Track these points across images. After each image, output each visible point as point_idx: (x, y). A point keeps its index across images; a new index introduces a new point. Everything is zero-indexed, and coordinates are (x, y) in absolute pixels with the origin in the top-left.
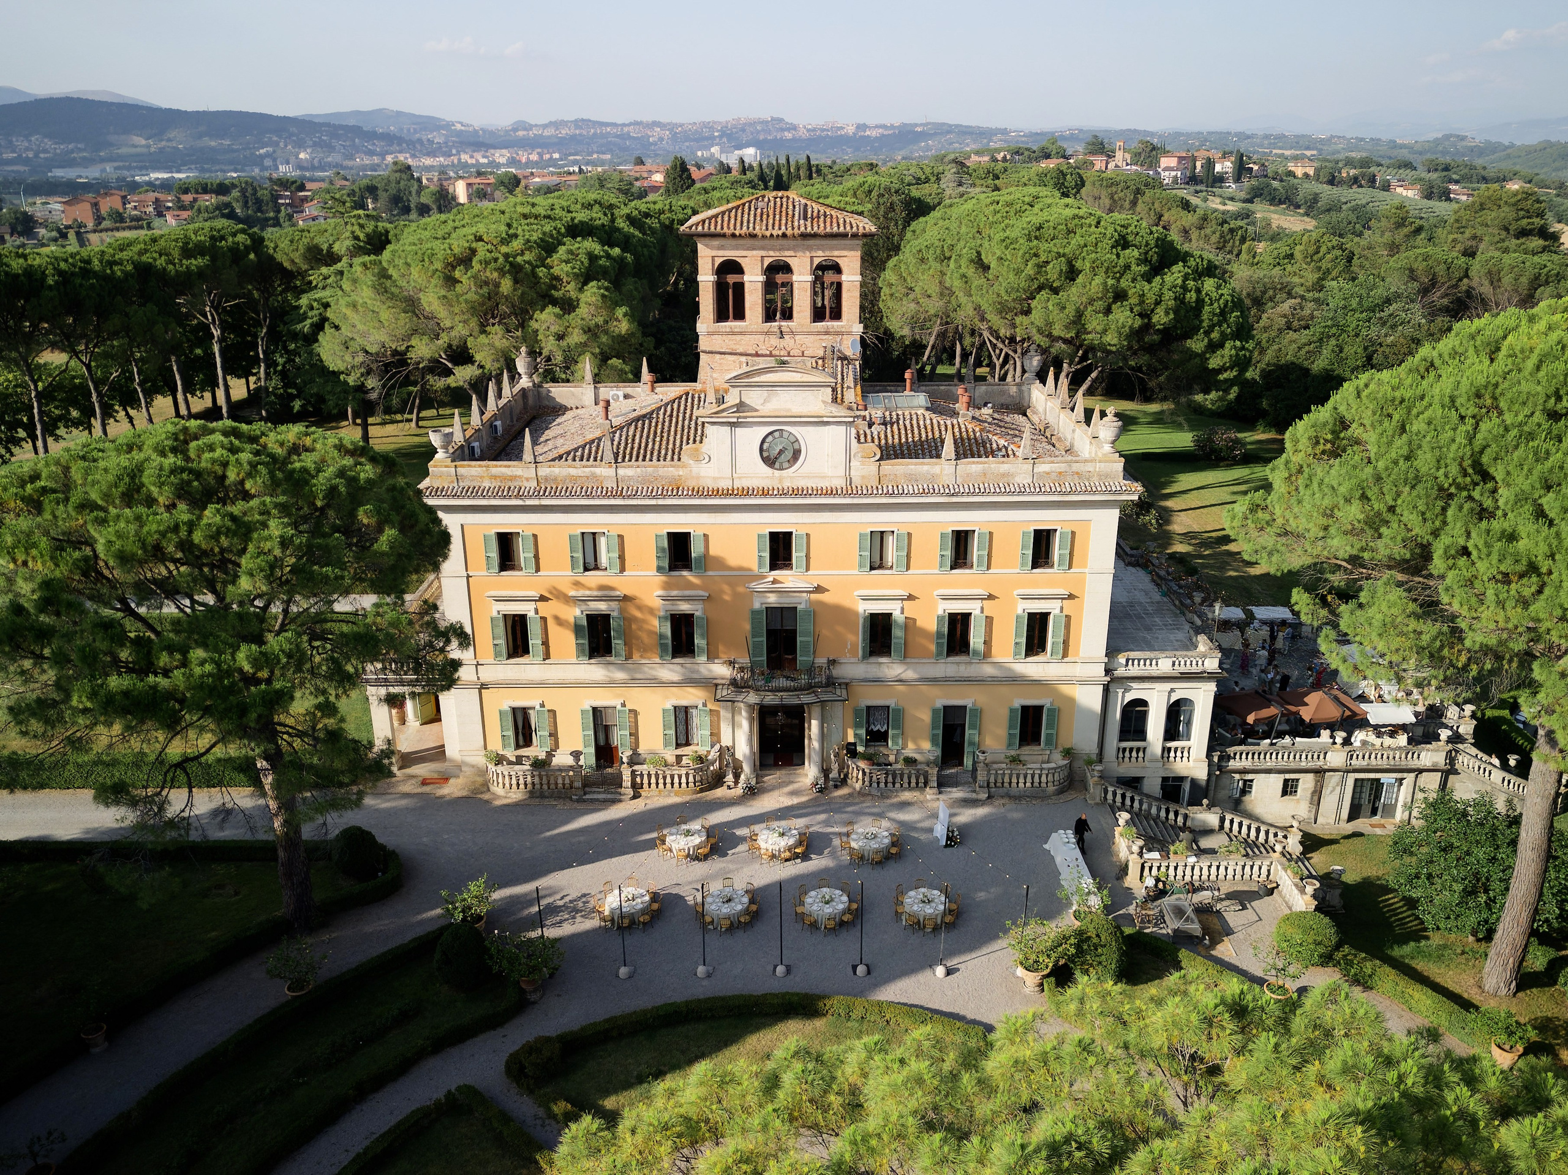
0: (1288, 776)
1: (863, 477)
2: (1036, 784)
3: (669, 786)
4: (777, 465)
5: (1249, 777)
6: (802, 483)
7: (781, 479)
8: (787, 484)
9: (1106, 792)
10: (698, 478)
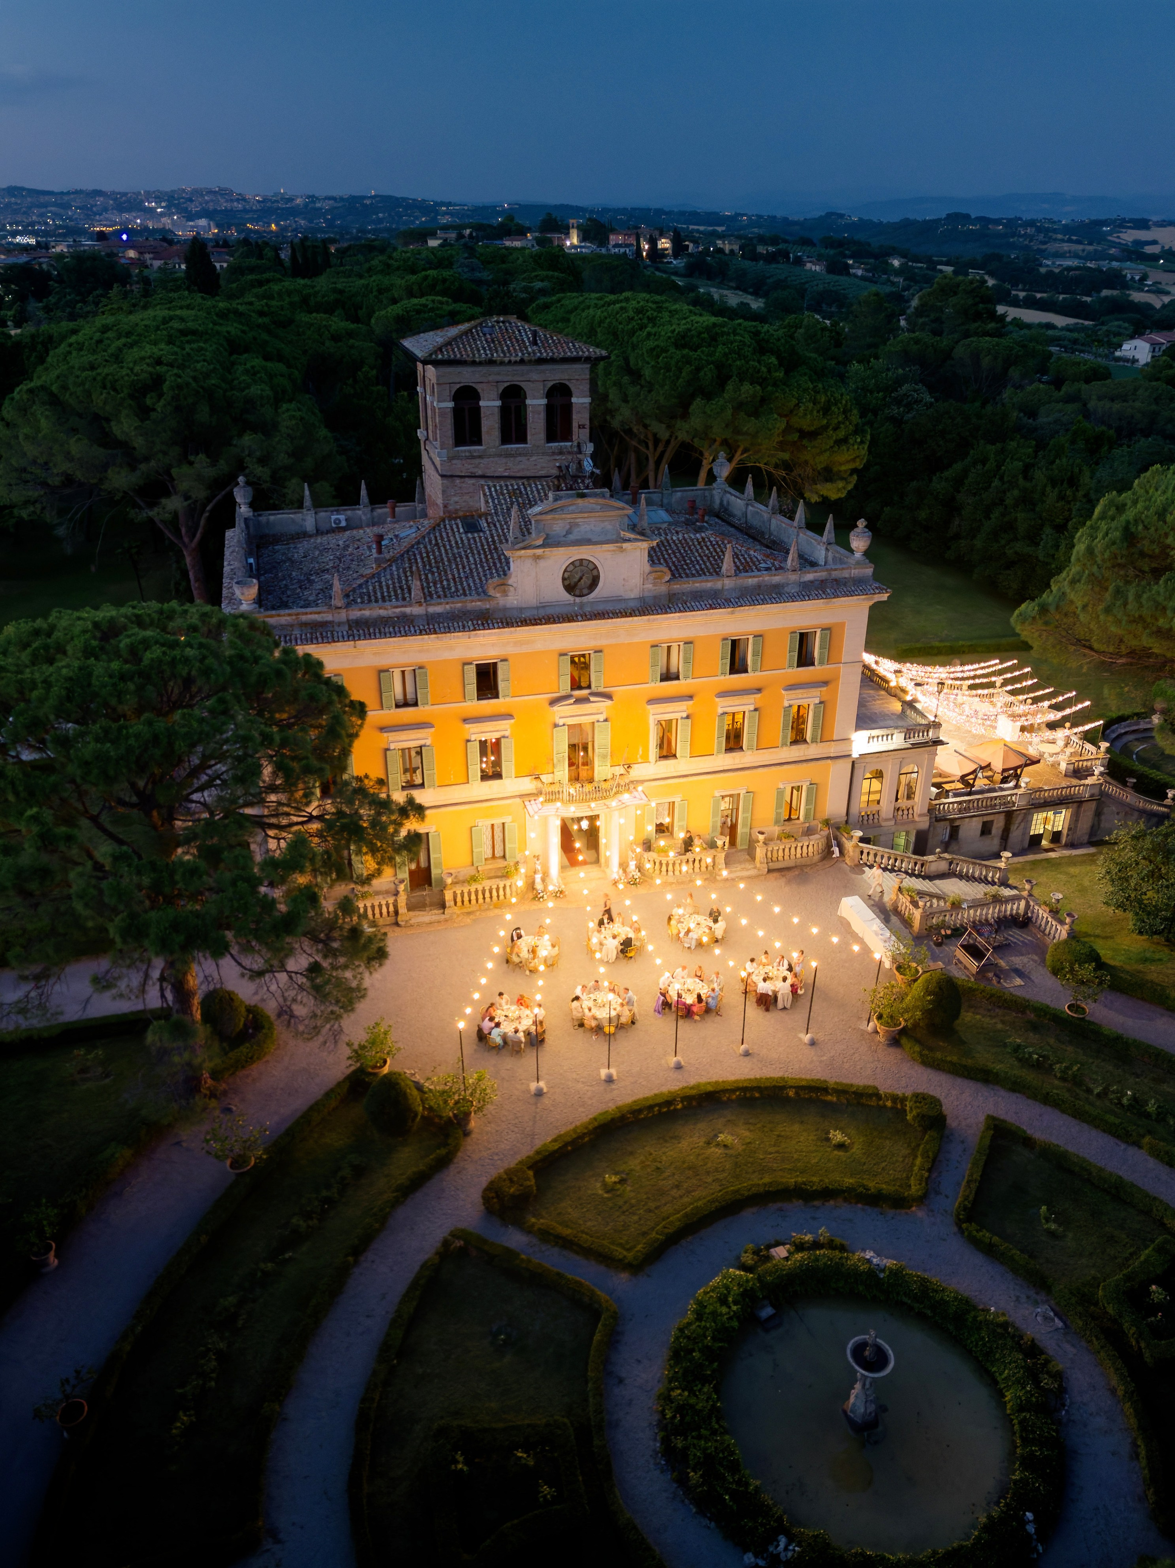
0: (986, 819)
1: (655, 597)
2: (804, 854)
3: (488, 899)
4: (577, 592)
5: (957, 824)
6: (601, 608)
7: (581, 606)
8: (588, 609)
9: (862, 852)
10: (505, 609)
